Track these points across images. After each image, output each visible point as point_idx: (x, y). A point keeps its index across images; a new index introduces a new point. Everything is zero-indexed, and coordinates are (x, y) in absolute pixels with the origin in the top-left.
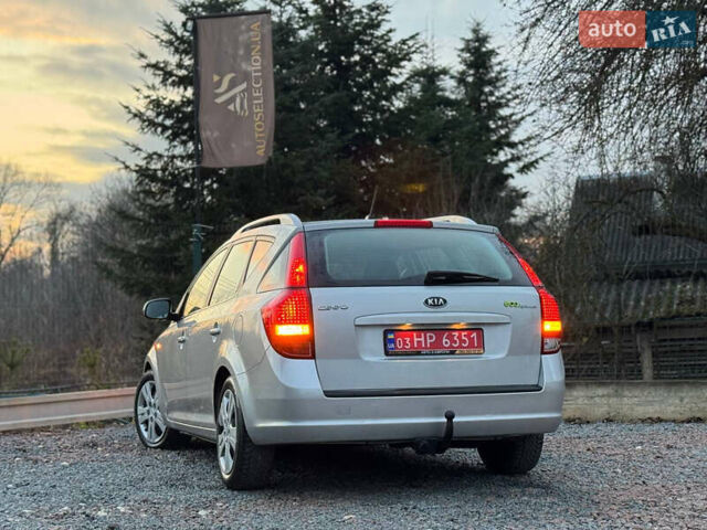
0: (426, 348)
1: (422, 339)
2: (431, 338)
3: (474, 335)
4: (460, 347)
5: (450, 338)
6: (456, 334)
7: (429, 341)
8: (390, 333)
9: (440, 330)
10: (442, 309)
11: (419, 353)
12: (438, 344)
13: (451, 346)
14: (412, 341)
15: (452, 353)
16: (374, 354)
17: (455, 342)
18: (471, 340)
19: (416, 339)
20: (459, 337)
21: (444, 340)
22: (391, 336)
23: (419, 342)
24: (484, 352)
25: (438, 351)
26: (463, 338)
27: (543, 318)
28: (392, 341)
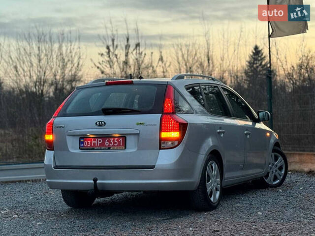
0: (97, 146)
1: (96, 142)
2: (100, 141)
3: (121, 139)
4: (113, 146)
5: (109, 141)
6: (112, 139)
7: (99, 143)
8: (83, 138)
9: (105, 137)
10: (104, 127)
11: (93, 149)
12: (103, 144)
13: (109, 145)
14: (91, 143)
15: (109, 149)
16: (76, 149)
17: (111, 143)
18: (119, 142)
19: (93, 142)
20: (113, 141)
21: (106, 142)
22: (82, 140)
24: (125, 148)
25: (103, 148)
26: (115, 141)
27: (161, 131)
28: (82, 143)
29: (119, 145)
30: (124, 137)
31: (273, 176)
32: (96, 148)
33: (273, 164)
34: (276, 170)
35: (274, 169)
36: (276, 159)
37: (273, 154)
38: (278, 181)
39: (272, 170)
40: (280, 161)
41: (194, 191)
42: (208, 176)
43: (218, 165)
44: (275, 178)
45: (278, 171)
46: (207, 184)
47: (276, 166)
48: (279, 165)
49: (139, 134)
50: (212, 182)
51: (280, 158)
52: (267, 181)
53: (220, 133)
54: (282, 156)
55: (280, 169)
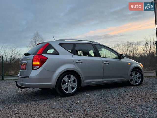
29: (25, 68)
30: (26, 65)
32: (22, 69)
35: (135, 78)
38: (138, 83)
39: (134, 79)
40: (139, 75)
42: (64, 81)
43: (75, 77)
45: (138, 79)
46: (62, 85)
50: (68, 84)
52: (131, 83)
53: (77, 63)
54: (140, 73)
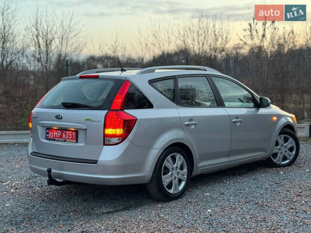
0: (57, 138)
1: (57, 134)
2: (60, 133)
3: (74, 133)
4: (68, 138)
5: (66, 134)
6: (68, 132)
7: (59, 135)
8: (49, 129)
9: (63, 130)
10: (61, 120)
11: (54, 140)
12: (61, 137)
13: (65, 138)
14: (53, 134)
15: (65, 141)
16: (43, 139)
17: (67, 136)
18: (73, 136)
19: (55, 133)
20: (68, 134)
21: (64, 135)
22: (48, 131)
23: (56, 135)
24: (77, 142)
25: (61, 139)
26: (70, 135)
27: (105, 127)
28: (48, 133)
29: (72, 139)
30: (77, 132)
31: (282, 157)
32: (56, 139)
33: (282, 145)
34: (286, 151)
35: (283, 150)
36: (286, 140)
37: (282, 136)
38: (288, 161)
39: (281, 151)
40: (291, 143)
41: (147, 184)
42: (166, 168)
43: (183, 157)
44: (285, 158)
45: (288, 151)
46: (163, 177)
47: (286, 147)
48: (289, 146)
49: (86, 129)
50: (172, 175)
51: (291, 140)
52: (275, 161)
53: (188, 125)
54: (293, 138)
55: (291, 149)
